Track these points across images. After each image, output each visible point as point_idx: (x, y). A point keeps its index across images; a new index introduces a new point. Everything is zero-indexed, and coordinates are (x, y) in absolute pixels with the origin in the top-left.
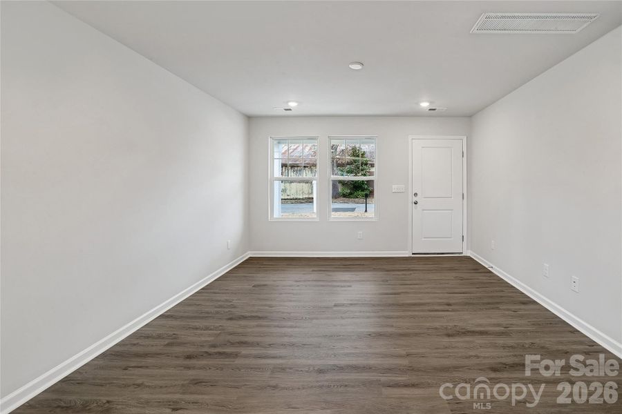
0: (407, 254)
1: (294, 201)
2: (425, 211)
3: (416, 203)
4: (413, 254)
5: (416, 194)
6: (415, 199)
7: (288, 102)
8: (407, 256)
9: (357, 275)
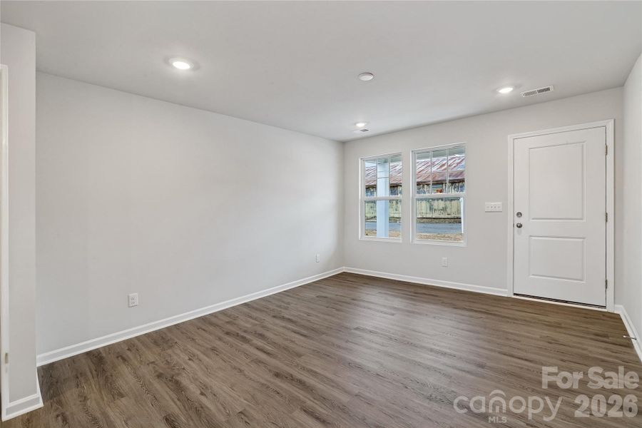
0: (505, 292)
1: (453, 220)
2: (533, 238)
3: (520, 226)
4: (515, 294)
5: (519, 214)
6: (518, 220)
7: (355, 124)
8: (506, 296)
9: (415, 305)
